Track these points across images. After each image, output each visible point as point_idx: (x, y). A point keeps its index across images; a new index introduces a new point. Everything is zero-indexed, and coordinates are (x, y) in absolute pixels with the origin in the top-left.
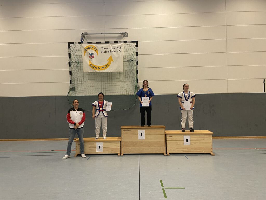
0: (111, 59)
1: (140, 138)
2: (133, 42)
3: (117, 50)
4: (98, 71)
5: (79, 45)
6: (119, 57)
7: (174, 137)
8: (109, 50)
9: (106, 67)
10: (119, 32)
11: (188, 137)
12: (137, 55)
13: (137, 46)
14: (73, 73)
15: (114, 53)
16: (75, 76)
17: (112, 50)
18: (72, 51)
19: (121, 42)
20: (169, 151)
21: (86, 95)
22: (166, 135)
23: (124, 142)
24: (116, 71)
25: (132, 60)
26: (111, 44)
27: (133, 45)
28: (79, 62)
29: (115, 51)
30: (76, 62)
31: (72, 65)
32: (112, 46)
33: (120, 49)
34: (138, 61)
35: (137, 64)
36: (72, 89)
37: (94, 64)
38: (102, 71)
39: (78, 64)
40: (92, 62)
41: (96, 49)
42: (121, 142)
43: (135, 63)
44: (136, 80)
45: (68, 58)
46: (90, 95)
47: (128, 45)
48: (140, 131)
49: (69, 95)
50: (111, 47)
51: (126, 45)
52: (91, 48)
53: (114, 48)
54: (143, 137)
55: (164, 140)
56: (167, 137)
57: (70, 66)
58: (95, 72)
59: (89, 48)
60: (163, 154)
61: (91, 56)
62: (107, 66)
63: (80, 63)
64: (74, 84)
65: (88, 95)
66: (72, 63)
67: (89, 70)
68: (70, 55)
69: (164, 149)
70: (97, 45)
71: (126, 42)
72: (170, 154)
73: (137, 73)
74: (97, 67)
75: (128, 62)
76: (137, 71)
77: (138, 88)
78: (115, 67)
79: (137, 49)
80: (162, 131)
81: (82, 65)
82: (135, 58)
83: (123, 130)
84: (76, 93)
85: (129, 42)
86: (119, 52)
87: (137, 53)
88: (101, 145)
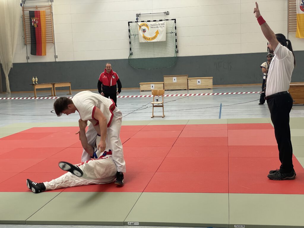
0: (157, 33)
1: (174, 81)
2: (172, 20)
4: (149, 41)
5: (135, 23)
6: (162, 31)
7: (192, 80)
8: (156, 26)
9: (154, 38)
10: (163, 12)
11: (200, 80)
12: (176, 29)
13: (175, 22)
14: (132, 43)
15: (159, 28)
16: (133, 45)
17: (158, 26)
18: (130, 28)
19: (164, 20)
20: (190, 88)
21: (141, 57)
22: (188, 79)
23: (165, 84)
24: (161, 41)
25: (172, 33)
26: (158, 21)
27: (172, 22)
28: (136, 35)
29: (161, 27)
31: (131, 37)
32: (158, 23)
33: (164, 25)
34: (176, 33)
35: (176, 35)
36: (131, 54)
37: (146, 36)
38: (151, 41)
40: (144, 35)
41: (147, 26)
42: (164, 84)
44: (175, 46)
45: (128, 32)
46: (144, 57)
47: (169, 22)
48: (174, 78)
49: (129, 58)
52: (144, 25)
54: (176, 81)
55: (187, 82)
56: (189, 81)
58: (147, 42)
59: (142, 25)
60: (186, 90)
61: (144, 31)
62: (155, 37)
64: (133, 50)
65: (142, 57)
66: (131, 36)
67: (143, 41)
68: (129, 30)
69: (187, 87)
70: (148, 23)
71: (168, 20)
72: (190, 89)
73: (176, 41)
74: (149, 39)
75: (169, 34)
76: (176, 40)
77: (177, 52)
78: (160, 38)
79: (175, 25)
80: (186, 77)
81: (138, 37)
82: (174, 31)
83: (165, 77)
84: (133, 57)
85: (170, 20)
86: (163, 27)
87: (176, 27)
88: (153, 85)
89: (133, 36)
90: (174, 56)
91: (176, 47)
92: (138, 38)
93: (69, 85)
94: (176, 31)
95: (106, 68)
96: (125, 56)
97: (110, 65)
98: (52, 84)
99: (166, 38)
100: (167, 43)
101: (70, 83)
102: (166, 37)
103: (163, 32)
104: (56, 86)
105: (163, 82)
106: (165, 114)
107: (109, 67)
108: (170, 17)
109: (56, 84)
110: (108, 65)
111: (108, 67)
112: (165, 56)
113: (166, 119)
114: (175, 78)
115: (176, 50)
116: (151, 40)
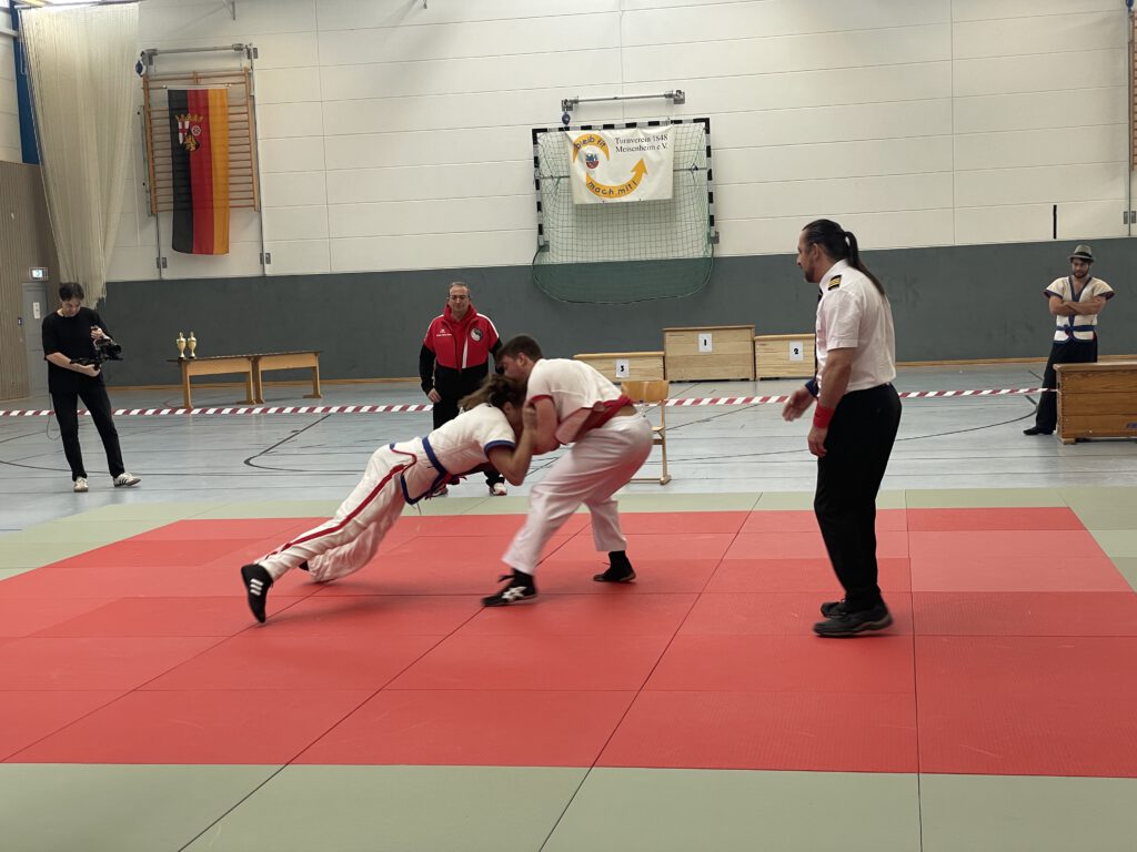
0: (640, 169)
1: (702, 349)
2: (696, 121)
3: (656, 144)
4: (609, 200)
5: (559, 133)
6: (660, 163)
7: (771, 345)
9: (629, 187)
11: (799, 345)
12: (709, 155)
13: (708, 131)
14: (547, 205)
15: (649, 153)
16: (550, 213)
18: (541, 150)
19: (666, 123)
20: (761, 373)
21: (580, 260)
22: (754, 342)
23: (671, 358)
24: (656, 198)
25: (697, 169)
26: (641, 127)
27: (697, 128)
28: (560, 177)
29: (653, 147)
30: (552, 177)
31: (542, 186)
32: (645, 134)
33: (664, 142)
34: (711, 170)
35: (710, 177)
36: (543, 248)
37: (599, 182)
38: (618, 200)
39: (558, 182)
41: (602, 144)
42: (664, 357)
43: (705, 173)
44: (707, 218)
46: (590, 260)
47: (686, 130)
48: (703, 336)
49: (536, 262)
50: (642, 137)
51: (680, 130)
52: (591, 140)
53: (648, 140)
54: (709, 348)
55: (751, 351)
56: (757, 347)
57: (538, 188)
59: (584, 142)
60: (747, 380)
61: (592, 162)
62: (633, 185)
63: (562, 180)
64: (549, 234)
65: (585, 260)
66: (542, 182)
67: (587, 198)
68: (536, 161)
69: (751, 369)
70: (606, 132)
71: (680, 122)
72: (762, 379)
73: (711, 200)
74: (608, 190)
75: (685, 173)
76: (711, 195)
77: (714, 240)
78: (653, 188)
79: (708, 140)
80: (747, 334)
81: (569, 184)
82: (703, 162)
83: (668, 334)
84: (553, 258)
85: (687, 121)
86: (662, 150)
87: (709, 149)
88: (626, 363)
89: (550, 180)
90: (701, 255)
91: (712, 220)
92: (570, 190)
93: (310, 361)
94: (709, 163)
95: (451, 302)
96: (519, 253)
97: (465, 288)
98: (249, 358)
99: (674, 187)
100: (678, 205)
101: (316, 354)
102: (674, 183)
103: (662, 168)
104: (264, 366)
105: (662, 349)
106: (673, 470)
107: (462, 297)
108: (687, 111)
109: (264, 359)
110: (455, 289)
111: (455, 297)
112: (671, 256)
113: (674, 489)
114: (708, 336)
115: (709, 234)
116: (616, 196)
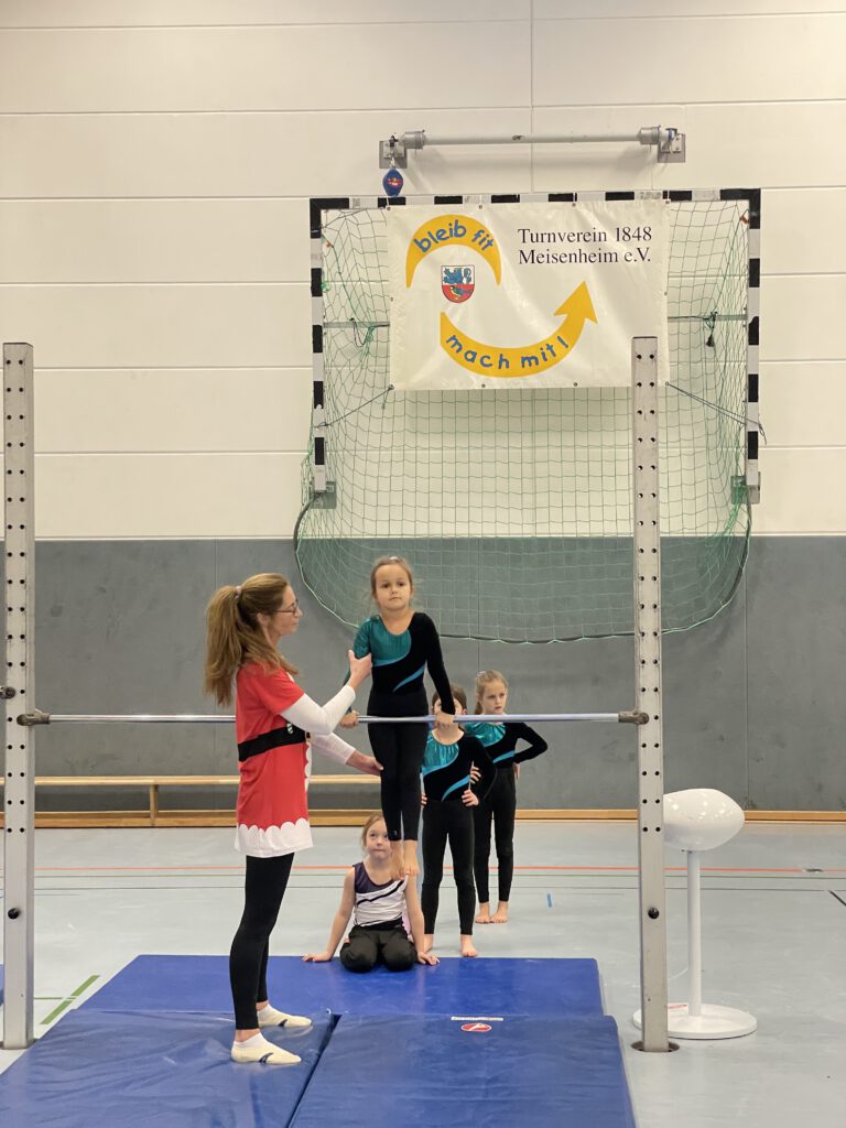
0: (579, 308)
2: (727, 195)
3: (622, 247)
4: (498, 383)
8: (573, 248)
9: (549, 352)
10: (635, 132)
12: (754, 280)
13: (754, 222)
14: (336, 392)
17: (593, 247)
19: (650, 197)
25: (720, 316)
27: (726, 214)
28: (372, 327)
30: (353, 324)
31: (327, 343)
33: (642, 244)
34: (756, 320)
35: (754, 337)
36: (322, 498)
37: (476, 338)
40: (455, 321)
41: (483, 241)
44: (744, 438)
45: (309, 297)
47: (698, 219)
49: (301, 534)
51: (684, 218)
52: (456, 231)
57: (318, 347)
58: (477, 386)
59: (440, 237)
61: (457, 286)
63: (376, 331)
64: (339, 465)
66: (329, 333)
67: (443, 376)
68: (317, 277)
71: (686, 196)
73: (752, 393)
74: (496, 358)
75: (693, 324)
76: (753, 381)
79: (754, 243)
85: (705, 195)
87: (754, 265)
89: (348, 331)
91: (752, 444)
94: (753, 302)
116: (515, 374)
